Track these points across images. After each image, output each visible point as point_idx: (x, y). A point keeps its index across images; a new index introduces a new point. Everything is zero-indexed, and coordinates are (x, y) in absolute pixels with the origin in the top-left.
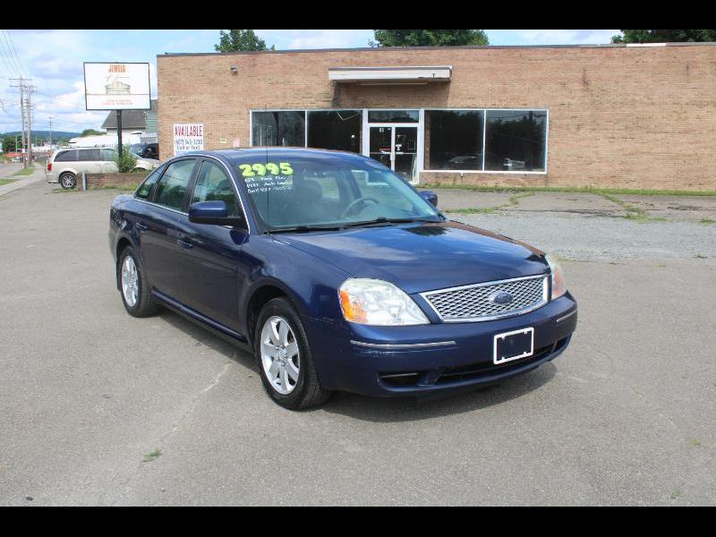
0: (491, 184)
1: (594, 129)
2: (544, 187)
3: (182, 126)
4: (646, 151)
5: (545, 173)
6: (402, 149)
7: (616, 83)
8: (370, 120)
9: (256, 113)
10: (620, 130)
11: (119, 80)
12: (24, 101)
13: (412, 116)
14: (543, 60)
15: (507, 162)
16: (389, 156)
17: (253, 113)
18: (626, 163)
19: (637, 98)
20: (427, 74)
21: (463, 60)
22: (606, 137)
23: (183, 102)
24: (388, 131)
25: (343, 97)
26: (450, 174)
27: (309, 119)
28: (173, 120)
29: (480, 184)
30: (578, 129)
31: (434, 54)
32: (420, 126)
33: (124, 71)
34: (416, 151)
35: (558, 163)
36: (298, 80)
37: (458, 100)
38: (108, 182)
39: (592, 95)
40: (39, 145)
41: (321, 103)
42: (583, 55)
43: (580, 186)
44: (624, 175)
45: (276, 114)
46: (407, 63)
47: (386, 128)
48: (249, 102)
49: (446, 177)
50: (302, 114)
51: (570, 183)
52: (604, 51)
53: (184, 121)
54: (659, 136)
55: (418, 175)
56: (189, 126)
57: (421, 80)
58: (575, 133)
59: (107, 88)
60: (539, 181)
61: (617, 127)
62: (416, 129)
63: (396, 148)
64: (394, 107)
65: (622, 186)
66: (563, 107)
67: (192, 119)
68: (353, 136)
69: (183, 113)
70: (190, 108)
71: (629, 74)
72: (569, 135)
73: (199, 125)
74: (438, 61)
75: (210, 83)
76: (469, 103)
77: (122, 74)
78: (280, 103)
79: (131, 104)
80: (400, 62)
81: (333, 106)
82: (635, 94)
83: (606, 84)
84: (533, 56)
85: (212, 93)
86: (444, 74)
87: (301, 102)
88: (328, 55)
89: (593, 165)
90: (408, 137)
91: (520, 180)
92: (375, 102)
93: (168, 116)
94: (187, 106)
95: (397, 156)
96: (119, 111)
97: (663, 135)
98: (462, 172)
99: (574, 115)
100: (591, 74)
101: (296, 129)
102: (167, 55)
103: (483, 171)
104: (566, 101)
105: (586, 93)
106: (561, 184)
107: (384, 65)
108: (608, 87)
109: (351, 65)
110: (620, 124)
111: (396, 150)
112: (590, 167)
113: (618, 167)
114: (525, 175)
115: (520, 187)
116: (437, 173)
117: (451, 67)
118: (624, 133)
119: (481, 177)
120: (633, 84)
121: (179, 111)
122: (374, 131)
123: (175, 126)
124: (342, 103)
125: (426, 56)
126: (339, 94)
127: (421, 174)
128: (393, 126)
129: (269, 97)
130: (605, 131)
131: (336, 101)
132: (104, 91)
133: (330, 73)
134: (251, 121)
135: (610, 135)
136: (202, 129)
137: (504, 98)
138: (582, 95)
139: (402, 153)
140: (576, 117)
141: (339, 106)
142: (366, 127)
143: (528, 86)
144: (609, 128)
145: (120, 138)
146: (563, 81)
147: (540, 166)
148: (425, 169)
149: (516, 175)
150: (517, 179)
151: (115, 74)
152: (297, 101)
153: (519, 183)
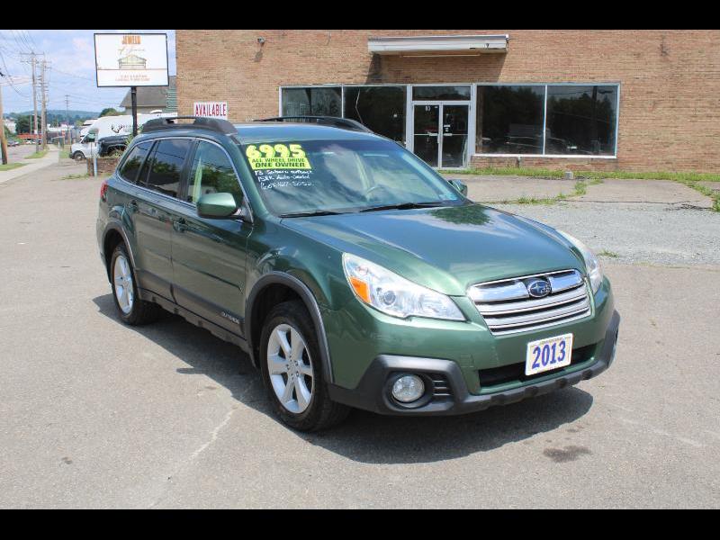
0: (552, 169)
1: (673, 107)
2: (613, 173)
3: (203, 104)
5: (615, 157)
6: (451, 130)
7: (701, 52)
8: (415, 98)
9: (286, 89)
10: (704, 107)
11: (133, 53)
12: (36, 78)
13: (462, 93)
15: (571, 145)
16: (436, 138)
17: (283, 89)
18: (710, 145)
20: (480, 45)
22: (687, 116)
23: (204, 78)
24: (435, 110)
25: (385, 71)
26: (505, 158)
27: (346, 96)
28: (194, 98)
29: (539, 169)
30: (655, 104)
32: (472, 104)
33: (139, 43)
34: (466, 132)
35: (630, 147)
37: (515, 74)
39: (671, 67)
40: (55, 126)
41: (359, 79)
44: (709, 160)
45: (308, 91)
47: (432, 107)
48: (278, 78)
49: (500, 161)
50: (338, 90)
51: (645, 169)
53: (205, 99)
55: (469, 159)
56: (211, 104)
57: (473, 51)
58: (651, 111)
59: (120, 62)
60: (608, 166)
61: (699, 104)
62: (467, 106)
63: (444, 129)
64: (442, 82)
65: (704, 173)
66: (636, 81)
67: (214, 96)
68: (395, 116)
69: (204, 90)
70: (212, 84)
71: (716, 43)
72: (644, 114)
73: (221, 104)
75: (233, 56)
76: (527, 77)
77: (137, 47)
78: (313, 79)
79: (147, 80)
81: (373, 81)
83: (688, 54)
85: (236, 68)
86: (500, 44)
87: (336, 77)
89: (671, 147)
90: (457, 118)
91: (586, 165)
92: (420, 76)
93: (188, 94)
94: (209, 81)
95: (445, 138)
96: (134, 88)
98: (519, 156)
99: (650, 90)
100: (670, 43)
101: (331, 107)
103: (544, 155)
104: (640, 75)
105: (664, 65)
106: (635, 169)
108: (690, 57)
110: (704, 100)
111: (444, 132)
112: (667, 149)
113: (700, 151)
114: (592, 159)
115: (587, 173)
116: (491, 158)
117: (507, 36)
118: (709, 112)
119: (541, 162)
121: (199, 87)
122: (419, 110)
123: (195, 104)
124: (383, 78)
126: (380, 67)
127: (472, 158)
128: (441, 104)
129: (300, 71)
130: (686, 109)
131: (375, 75)
132: (117, 66)
133: (370, 44)
134: (280, 99)
135: (692, 114)
136: (226, 108)
137: (568, 71)
138: (660, 66)
139: (451, 135)
140: (652, 92)
141: (380, 81)
142: (411, 105)
143: (596, 57)
144: (690, 105)
145: (135, 118)
146: (639, 51)
147: (610, 150)
148: (477, 152)
149: (582, 160)
150: (582, 164)
151: (129, 46)
152: (333, 76)
153: (586, 169)
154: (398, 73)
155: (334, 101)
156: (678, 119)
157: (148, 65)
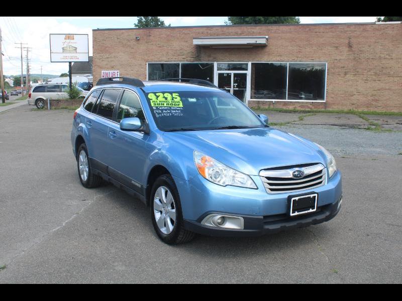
0: (291, 108)
1: (355, 75)
2: (323, 110)
3: (107, 71)
4: (387, 88)
5: (325, 101)
6: (237, 86)
7: (369, 46)
8: (219, 69)
9: (150, 64)
10: (371, 75)
11: (70, 44)
13: (244, 66)
14: (323, 32)
15: (301, 95)
16: (229, 90)
18: (375, 95)
19: (382, 56)
20: (252, 41)
21: (275, 32)
22: (362, 79)
23: (107, 58)
24: (229, 76)
25: (202, 55)
26: (266, 101)
27: (182, 68)
28: (102, 68)
29: (285, 108)
30: (346, 74)
31: (258, 29)
32: (249, 73)
33: (73, 39)
34: (246, 88)
35: (333, 96)
36: (176, 45)
37: (271, 57)
38: (62, 105)
39: (354, 54)
41: (189, 59)
42: (348, 29)
43: (346, 109)
44: (374, 103)
45: (162, 65)
46: (241, 34)
47: (228, 74)
48: (146, 58)
49: (264, 103)
50: (178, 65)
51: (340, 108)
52: (362, 27)
53: (108, 69)
54: (396, 79)
55: (247, 102)
56: (111, 72)
57: (248, 45)
58: (344, 77)
59: (63, 48)
60: (321, 106)
61: (369, 73)
62: (246, 74)
63: (234, 86)
64: (233, 61)
65: (372, 110)
66: (336, 61)
67: (112, 68)
68: (208, 79)
69: (107, 64)
70: (111, 61)
71: (377, 41)
72: (340, 78)
73: (116, 71)
74: (260, 34)
75: (123, 46)
76: (278, 58)
77: (72, 41)
78: (165, 59)
79: (78, 59)
80: (237, 33)
81: (196, 60)
82: (381, 53)
83: (363, 47)
84: (317, 30)
85: (124, 53)
86: (263, 41)
87: (177, 58)
88: (194, 30)
89: (354, 96)
90: (241, 79)
91: (309, 106)
92: (221, 58)
93: (99, 66)
95: (234, 91)
96: (70, 63)
97: (398, 78)
98: (274, 100)
99: (343, 66)
100: (353, 41)
101: (174, 73)
102: (98, 30)
103: (287, 100)
104: (338, 58)
105: (351, 53)
106: (335, 108)
107: (227, 35)
108: (364, 49)
109: (207, 36)
110: (372, 71)
111: (234, 87)
112: (352, 97)
113: (370, 98)
114: (312, 102)
115: (309, 110)
116: (259, 101)
117: (267, 37)
118: (374, 77)
119: (285, 104)
120: (380, 47)
121: (105, 63)
122: (220, 75)
123: (102, 71)
124: (202, 58)
125: (253, 30)
126: (200, 53)
127: (249, 101)
128: (232, 72)
129: (158, 55)
130: (362, 76)
131: (198, 57)
132: (61, 51)
133: (194, 40)
134: (147, 69)
135: (366, 79)
136: (118, 74)
137: (299, 56)
138: (348, 54)
139: (237, 89)
140: (344, 67)
141: (200, 60)
142: (216, 73)
143: (315, 48)
144: (364, 74)
145: (71, 79)
146: (336, 45)
147: (322, 97)
148: (251, 98)
149: (307, 103)
150: (307, 105)
151: (68, 41)
152: (175, 57)
153: (309, 107)
154: (209, 56)
155: (176, 71)
156: (358, 81)
157: (78, 51)
